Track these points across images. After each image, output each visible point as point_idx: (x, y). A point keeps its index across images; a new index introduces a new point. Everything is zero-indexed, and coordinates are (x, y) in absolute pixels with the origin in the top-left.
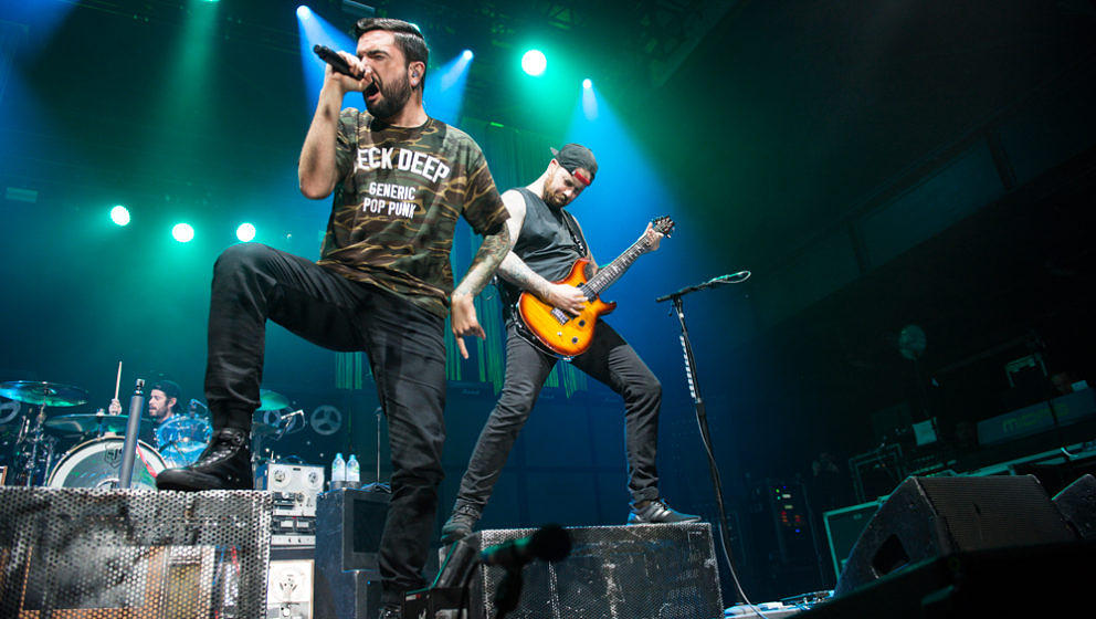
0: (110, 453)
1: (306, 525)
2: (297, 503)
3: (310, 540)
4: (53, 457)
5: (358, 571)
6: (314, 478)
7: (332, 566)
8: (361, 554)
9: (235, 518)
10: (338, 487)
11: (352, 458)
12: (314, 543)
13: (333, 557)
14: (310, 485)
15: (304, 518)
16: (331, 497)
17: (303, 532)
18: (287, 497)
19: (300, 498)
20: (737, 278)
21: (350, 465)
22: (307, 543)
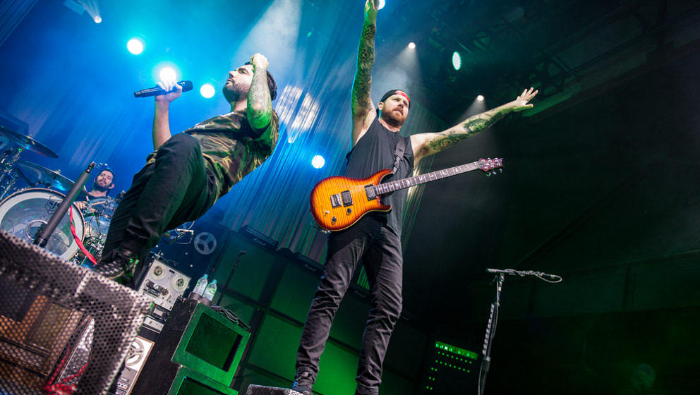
0: (51, 202)
1: (160, 313)
2: (161, 296)
3: (158, 326)
4: (12, 188)
5: (182, 366)
6: (180, 283)
7: (165, 353)
8: (189, 354)
9: (115, 309)
10: (195, 298)
11: (215, 282)
12: (161, 330)
13: (169, 348)
14: (176, 287)
15: (160, 308)
16: (187, 303)
17: (156, 318)
18: (157, 288)
19: (165, 292)
20: (549, 278)
21: (210, 286)
22: (156, 327)
